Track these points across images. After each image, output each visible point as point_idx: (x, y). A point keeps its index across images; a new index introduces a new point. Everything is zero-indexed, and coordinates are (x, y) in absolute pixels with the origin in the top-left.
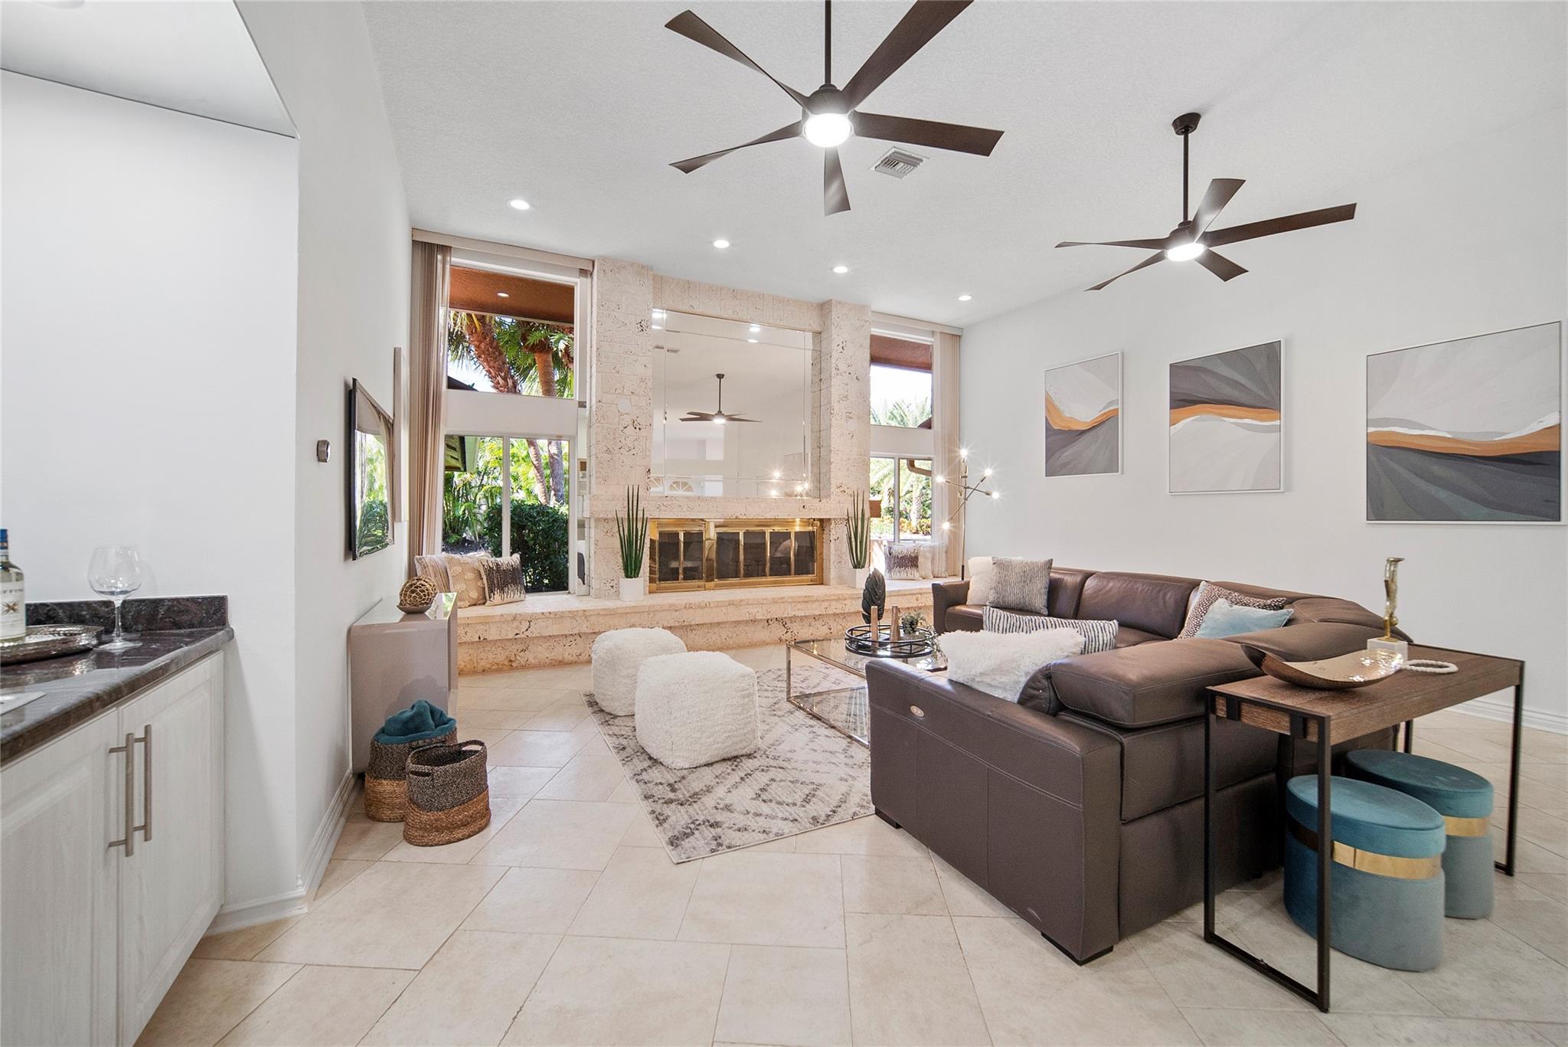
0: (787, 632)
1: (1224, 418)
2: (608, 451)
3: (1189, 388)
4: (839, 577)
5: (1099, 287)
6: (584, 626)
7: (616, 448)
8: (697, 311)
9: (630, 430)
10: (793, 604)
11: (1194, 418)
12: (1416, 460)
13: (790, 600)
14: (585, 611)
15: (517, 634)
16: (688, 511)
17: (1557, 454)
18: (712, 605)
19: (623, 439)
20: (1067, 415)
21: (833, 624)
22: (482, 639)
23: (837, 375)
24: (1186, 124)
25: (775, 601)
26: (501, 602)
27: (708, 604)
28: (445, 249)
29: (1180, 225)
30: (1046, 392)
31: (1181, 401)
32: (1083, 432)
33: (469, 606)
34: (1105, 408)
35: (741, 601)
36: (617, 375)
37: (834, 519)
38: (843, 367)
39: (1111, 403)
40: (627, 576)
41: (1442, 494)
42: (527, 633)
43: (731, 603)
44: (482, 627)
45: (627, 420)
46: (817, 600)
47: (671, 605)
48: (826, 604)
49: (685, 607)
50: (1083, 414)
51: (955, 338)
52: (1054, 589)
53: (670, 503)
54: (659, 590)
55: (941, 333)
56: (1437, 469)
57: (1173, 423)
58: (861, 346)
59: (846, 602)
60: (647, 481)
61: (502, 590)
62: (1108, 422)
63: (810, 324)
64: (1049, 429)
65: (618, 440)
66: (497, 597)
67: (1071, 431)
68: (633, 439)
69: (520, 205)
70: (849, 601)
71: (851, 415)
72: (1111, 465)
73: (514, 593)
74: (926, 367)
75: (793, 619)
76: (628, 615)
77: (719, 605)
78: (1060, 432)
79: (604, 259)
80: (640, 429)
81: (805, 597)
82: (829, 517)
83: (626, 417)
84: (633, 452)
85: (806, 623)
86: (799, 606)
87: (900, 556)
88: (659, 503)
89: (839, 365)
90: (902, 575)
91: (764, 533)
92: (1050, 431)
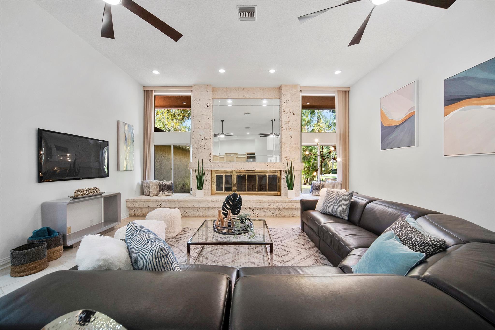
0: (254, 213)
2: (196, 148)
3: (456, 91)
4: (285, 193)
6: (178, 205)
7: (199, 147)
8: (229, 97)
9: (204, 140)
10: (255, 203)
11: (460, 109)
15: (158, 206)
16: (222, 167)
19: (201, 144)
20: (390, 118)
21: (274, 212)
22: (148, 206)
23: (284, 114)
26: (162, 195)
27: (220, 201)
28: (152, 91)
30: (381, 109)
31: (451, 101)
32: (397, 126)
33: (153, 196)
34: (408, 112)
36: (199, 122)
38: (287, 110)
39: (411, 109)
40: (198, 189)
42: (161, 206)
44: (148, 203)
45: (203, 137)
46: (264, 202)
47: (206, 200)
48: (269, 204)
49: (211, 201)
50: (397, 117)
51: (346, 92)
53: (215, 164)
54: (215, 194)
57: (446, 114)
58: (296, 101)
59: (278, 203)
60: (209, 157)
61: (163, 192)
62: (410, 119)
63: (275, 96)
64: (382, 126)
65: (199, 144)
66: (161, 194)
67: (392, 127)
68: (204, 143)
69: (156, 72)
70: (280, 203)
71: (291, 129)
72: (411, 143)
73: (166, 193)
74: (331, 107)
76: (192, 202)
78: (387, 127)
79: (195, 85)
80: (207, 140)
81: (260, 200)
83: (202, 136)
84: (204, 147)
85: (262, 210)
86: (257, 204)
87: (316, 185)
88: (212, 165)
89: (285, 110)
90: (316, 193)
91: (255, 175)
92: (383, 128)
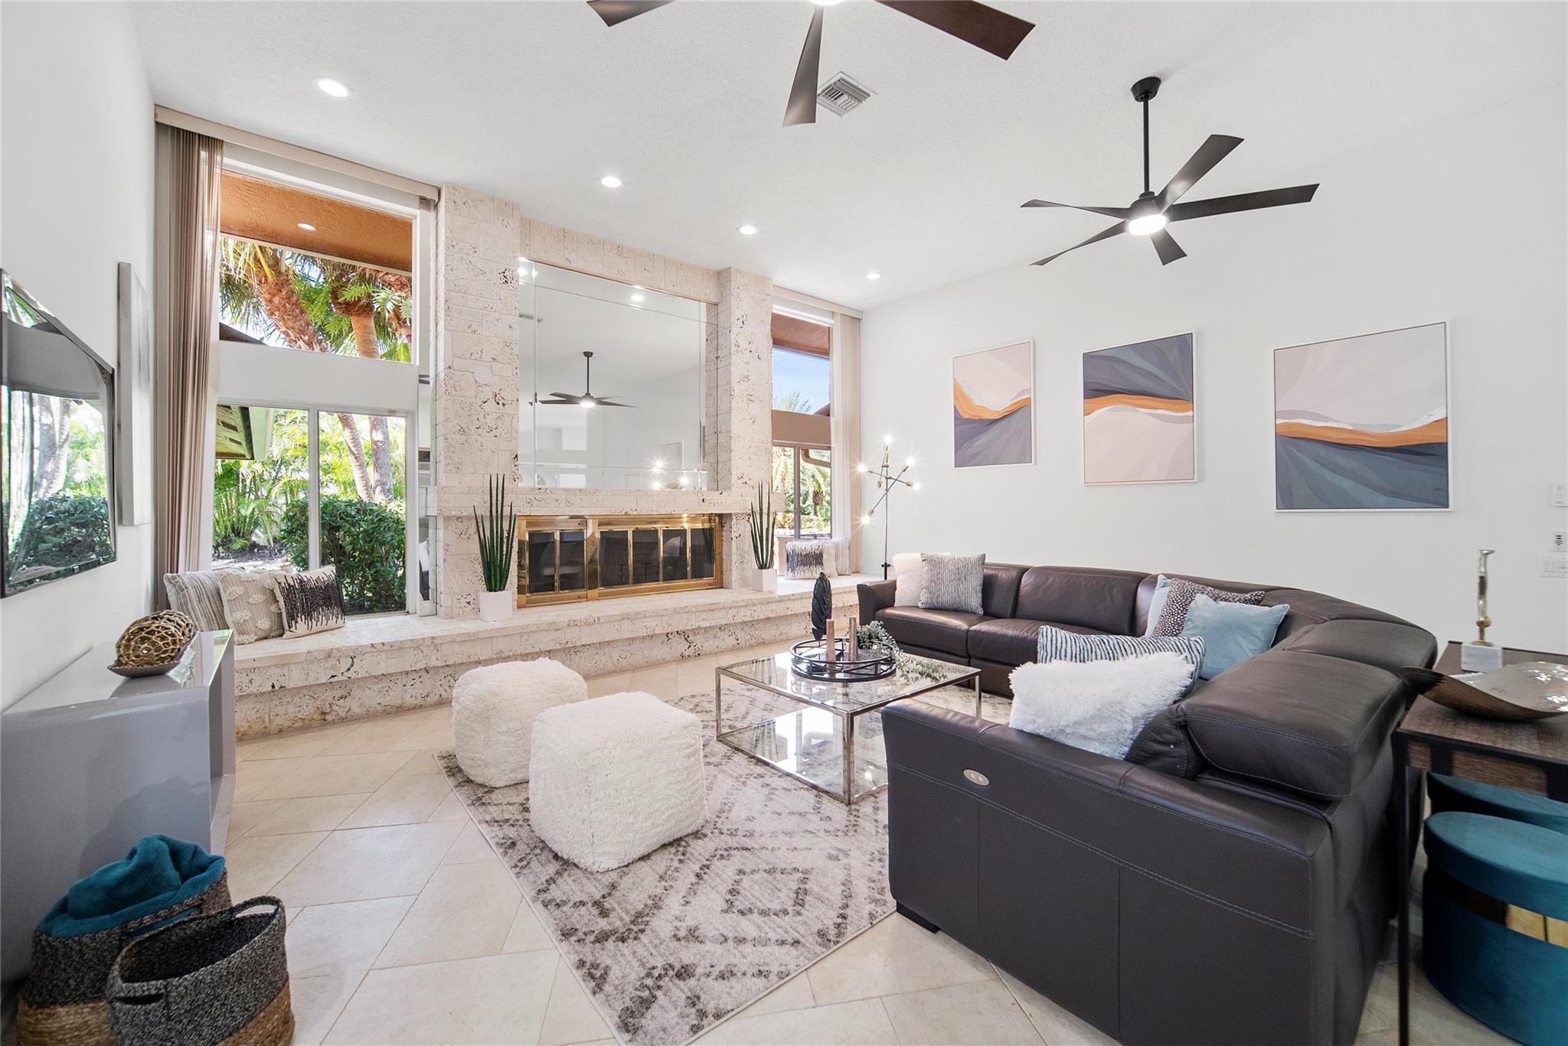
0: (690, 646)
1: (1138, 409)
2: (462, 431)
3: (1105, 378)
4: (741, 579)
5: (1042, 263)
6: (434, 657)
7: (473, 428)
8: (573, 266)
9: (491, 406)
10: (697, 614)
11: (1109, 407)
12: (1322, 451)
13: (694, 610)
14: (433, 638)
15: (333, 676)
16: (567, 506)
17: (1444, 446)
18: (602, 620)
19: (481, 416)
20: (977, 404)
21: (741, 634)
22: (277, 688)
23: (737, 352)
24: (1146, 89)
25: (676, 612)
26: (308, 632)
27: (596, 620)
28: (213, 144)
29: (1142, 195)
30: (955, 379)
31: (1095, 391)
32: (994, 422)
33: (256, 640)
34: (1015, 398)
35: (637, 613)
36: (473, 335)
37: (735, 514)
38: (743, 344)
39: (1023, 392)
40: (490, 589)
41: (1345, 484)
42: (349, 674)
43: (625, 617)
44: (278, 671)
45: (487, 393)
46: (724, 608)
47: (550, 624)
48: (734, 611)
49: (568, 625)
50: (993, 401)
51: (854, 320)
52: (988, 585)
53: (544, 497)
54: (530, 604)
55: (841, 314)
56: (1340, 459)
57: (1087, 413)
58: (762, 321)
59: (755, 608)
60: (514, 469)
61: (309, 615)
62: (1020, 411)
63: (706, 294)
64: (958, 417)
65: (475, 417)
66: (301, 626)
67: (981, 420)
68: (495, 416)
69: (333, 88)
70: (759, 606)
71: (752, 398)
72: (1024, 455)
73: (326, 619)
74: (824, 353)
75: (696, 631)
76: (494, 639)
77: (610, 620)
78: (970, 421)
79: (454, 187)
80: (504, 405)
81: (711, 604)
82: (730, 512)
83: (485, 389)
84: (495, 432)
85: (711, 634)
86: (704, 616)
87: (804, 553)
88: (531, 497)
89: (739, 341)
90: (806, 574)
91: (656, 531)
92: (959, 420)
